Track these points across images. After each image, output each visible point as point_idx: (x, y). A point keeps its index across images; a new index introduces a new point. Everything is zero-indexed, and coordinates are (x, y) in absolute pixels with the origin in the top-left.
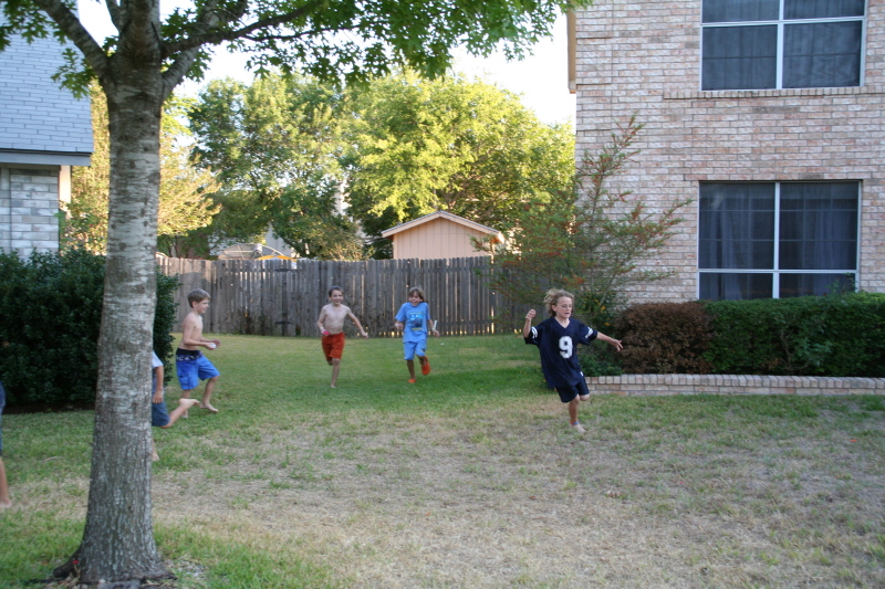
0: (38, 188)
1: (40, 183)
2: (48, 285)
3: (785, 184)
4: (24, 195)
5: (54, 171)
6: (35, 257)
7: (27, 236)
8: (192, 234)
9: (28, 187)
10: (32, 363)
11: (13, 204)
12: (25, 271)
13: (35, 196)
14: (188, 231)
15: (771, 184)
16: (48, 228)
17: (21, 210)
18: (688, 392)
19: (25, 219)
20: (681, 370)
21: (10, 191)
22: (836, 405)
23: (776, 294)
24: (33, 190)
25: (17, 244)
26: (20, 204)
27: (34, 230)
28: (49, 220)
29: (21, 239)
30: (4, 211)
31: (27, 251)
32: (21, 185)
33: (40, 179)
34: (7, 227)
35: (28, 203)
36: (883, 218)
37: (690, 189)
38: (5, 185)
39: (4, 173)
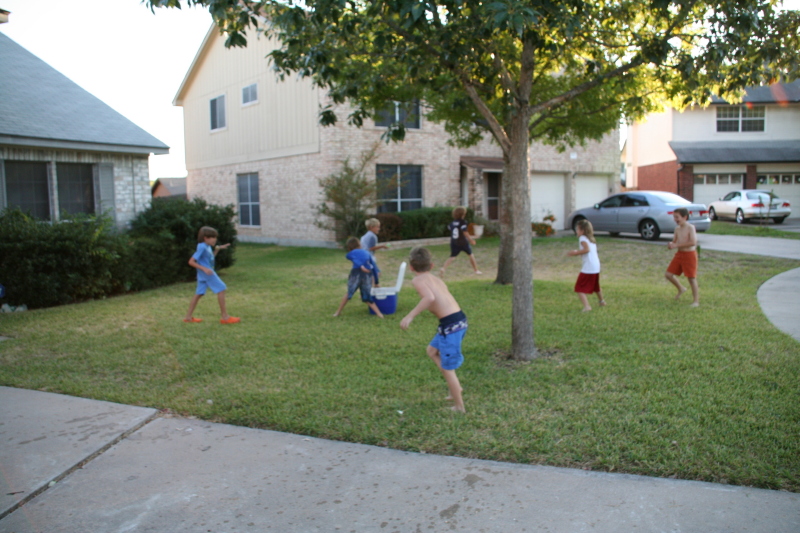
0: (143, 166)
1: (143, 164)
3: (402, 166)
4: (137, 170)
5: (145, 157)
7: (140, 192)
11: (134, 175)
13: (141, 171)
15: (395, 166)
16: (147, 187)
17: (137, 178)
18: (398, 248)
19: (139, 184)
20: (392, 240)
21: (132, 168)
23: (399, 209)
24: (141, 168)
25: (137, 197)
26: (137, 175)
27: (143, 189)
28: (148, 183)
29: (138, 194)
30: (130, 179)
31: (141, 201)
32: (137, 166)
33: (143, 161)
34: (131, 188)
35: (140, 174)
36: (431, 179)
37: (373, 167)
38: (130, 165)
39: (130, 158)
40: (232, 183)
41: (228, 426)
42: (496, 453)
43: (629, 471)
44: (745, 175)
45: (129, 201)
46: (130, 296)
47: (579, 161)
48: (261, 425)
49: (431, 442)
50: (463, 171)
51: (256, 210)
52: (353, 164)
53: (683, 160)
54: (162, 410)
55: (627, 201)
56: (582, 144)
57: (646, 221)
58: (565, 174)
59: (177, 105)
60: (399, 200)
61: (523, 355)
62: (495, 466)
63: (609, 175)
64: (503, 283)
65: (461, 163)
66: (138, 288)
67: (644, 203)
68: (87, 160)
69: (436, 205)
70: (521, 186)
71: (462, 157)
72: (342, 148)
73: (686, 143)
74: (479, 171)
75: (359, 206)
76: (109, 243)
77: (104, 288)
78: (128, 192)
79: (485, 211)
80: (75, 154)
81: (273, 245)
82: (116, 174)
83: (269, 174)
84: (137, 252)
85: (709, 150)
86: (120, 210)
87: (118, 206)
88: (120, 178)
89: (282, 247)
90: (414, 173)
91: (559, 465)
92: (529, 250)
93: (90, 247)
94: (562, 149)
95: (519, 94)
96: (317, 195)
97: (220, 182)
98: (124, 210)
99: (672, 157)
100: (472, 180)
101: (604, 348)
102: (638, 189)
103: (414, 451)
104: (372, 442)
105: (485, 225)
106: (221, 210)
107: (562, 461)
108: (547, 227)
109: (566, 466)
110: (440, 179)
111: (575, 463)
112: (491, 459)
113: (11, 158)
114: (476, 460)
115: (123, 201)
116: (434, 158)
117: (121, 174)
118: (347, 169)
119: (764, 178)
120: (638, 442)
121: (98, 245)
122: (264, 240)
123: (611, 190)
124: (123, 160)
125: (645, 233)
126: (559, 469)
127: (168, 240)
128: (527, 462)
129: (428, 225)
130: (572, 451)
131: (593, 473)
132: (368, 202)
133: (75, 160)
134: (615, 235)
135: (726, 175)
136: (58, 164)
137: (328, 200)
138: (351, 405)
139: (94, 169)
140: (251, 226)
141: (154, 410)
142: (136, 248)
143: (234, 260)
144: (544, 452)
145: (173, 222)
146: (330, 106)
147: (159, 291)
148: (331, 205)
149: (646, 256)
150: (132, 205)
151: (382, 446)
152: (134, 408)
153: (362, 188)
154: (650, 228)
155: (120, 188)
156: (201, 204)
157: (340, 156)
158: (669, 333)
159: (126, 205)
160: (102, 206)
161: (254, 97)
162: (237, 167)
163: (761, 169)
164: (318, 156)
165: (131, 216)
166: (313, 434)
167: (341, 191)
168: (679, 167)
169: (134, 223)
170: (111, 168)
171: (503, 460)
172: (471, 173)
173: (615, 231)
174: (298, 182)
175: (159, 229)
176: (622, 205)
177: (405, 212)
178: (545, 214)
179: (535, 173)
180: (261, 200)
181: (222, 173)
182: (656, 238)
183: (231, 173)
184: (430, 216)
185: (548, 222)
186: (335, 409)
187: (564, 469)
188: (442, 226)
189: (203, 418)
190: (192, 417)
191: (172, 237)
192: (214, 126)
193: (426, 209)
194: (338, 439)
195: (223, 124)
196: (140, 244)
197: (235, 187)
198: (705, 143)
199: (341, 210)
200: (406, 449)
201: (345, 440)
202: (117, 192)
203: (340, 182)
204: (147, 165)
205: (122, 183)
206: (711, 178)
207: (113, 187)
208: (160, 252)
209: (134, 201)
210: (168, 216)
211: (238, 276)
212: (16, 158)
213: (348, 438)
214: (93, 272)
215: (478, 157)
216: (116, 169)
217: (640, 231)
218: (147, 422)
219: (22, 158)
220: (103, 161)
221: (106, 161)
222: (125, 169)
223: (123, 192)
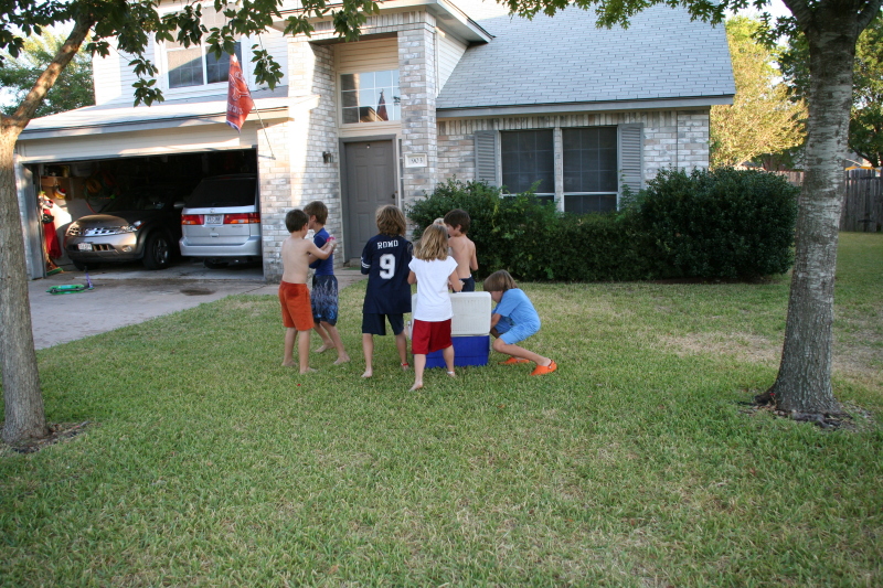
0: (695, 124)
1: (697, 120)
2: (707, 194)
4: (686, 129)
5: (706, 110)
6: (695, 173)
7: (687, 158)
8: (786, 152)
9: (688, 123)
10: (694, 249)
11: (678, 136)
12: (690, 184)
13: (693, 130)
14: (783, 150)
16: (702, 152)
17: (684, 140)
19: (686, 145)
21: (677, 127)
24: (692, 125)
25: (681, 165)
26: (683, 136)
27: (692, 154)
28: (703, 146)
29: (684, 160)
30: (673, 141)
32: (684, 123)
34: (674, 153)
35: (689, 135)
38: (674, 123)
39: (673, 114)
68: (603, 122)
78: (668, 158)
80: (586, 116)
82: (648, 137)
88: (653, 141)
113: (507, 128)
117: (657, 136)
124: (662, 118)
133: (586, 124)
136: (564, 130)
139: (619, 132)
155: (653, 153)
160: (625, 178)
170: (639, 129)
205: (657, 147)
207: (640, 153)
212: (513, 128)
216: (647, 131)
219: (519, 127)
220: (627, 122)
221: (633, 121)
222: (664, 130)
223: (660, 159)
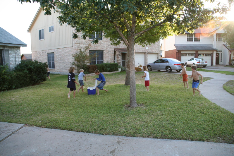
3: (97, 51)
9: (17, 50)
11: (15, 53)
15: (95, 51)
16: (20, 57)
19: (17, 56)
22: (112, 74)
23: (96, 63)
30: (14, 54)
31: (18, 61)
32: (16, 50)
33: (18, 49)
34: (15, 57)
35: (17, 53)
36: (106, 55)
37: (89, 51)
38: (14, 50)
39: (14, 48)
40: (46, 56)
41: (46, 129)
42: (126, 134)
43: (164, 138)
44: (195, 53)
45: (14, 61)
46: (15, 90)
47: (149, 49)
48: (56, 128)
49: (107, 132)
50: (115, 52)
51: (53, 64)
52: (82, 50)
53: (178, 49)
54: (26, 124)
55: (163, 61)
56: (149, 45)
57: (168, 67)
58: (145, 53)
59: (29, 32)
60: (96, 61)
61: (133, 106)
62: (126, 138)
63: (157, 54)
64: (127, 85)
65: (114, 50)
66: (17, 87)
67: (167, 62)
68: (0, 48)
69: (107, 62)
70: (132, 57)
71: (115, 48)
72: (79, 45)
73: (179, 44)
74: (120, 52)
75: (84, 62)
76: (8, 74)
77: (6, 88)
78: (14, 58)
79: (121, 64)
81: (58, 74)
82: (10, 53)
83: (57, 53)
84: (17, 77)
85: (185, 46)
86: (11, 64)
87: (10, 63)
88: (11, 54)
89: (61, 75)
90: (101, 53)
91: (144, 137)
92: (135, 75)
93: (1, 75)
94: (144, 46)
95: (131, 30)
96: (72, 59)
97: (42, 55)
98: (12, 64)
99: (175, 48)
100: (118, 55)
101: (156, 103)
102: (166, 58)
103: (102, 134)
104: (90, 132)
105: (122, 68)
106: (43, 64)
107: (145, 136)
108: (139, 68)
109: (146, 137)
110: (108, 55)
111: (148, 136)
112: (124, 136)
114: (120, 136)
115: (12, 61)
116: (106, 48)
117: (11, 53)
118: (81, 52)
119: (200, 55)
120: (166, 130)
121: (4, 74)
122: (56, 73)
123: (158, 58)
124: (12, 48)
125: (168, 70)
126: (144, 138)
127: (26, 73)
128: (135, 136)
129: (105, 68)
130: (148, 133)
131: (154, 139)
132: (87, 61)
134: (159, 71)
135: (190, 54)
137: (75, 61)
138: (83, 121)
139: (3, 51)
140: (52, 69)
141: (22, 125)
142: (16, 75)
143: (47, 79)
144: (140, 134)
145: (28, 67)
146: (76, 33)
147: (24, 88)
148: (76, 62)
149: (168, 77)
150: (15, 62)
151: (93, 133)
152: (16, 124)
153: (85, 57)
154: (169, 69)
155: (11, 57)
156: (36, 62)
157: (79, 48)
158: (175, 99)
159: (13, 62)
160: (5, 63)
161: (53, 30)
162: (48, 51)
163: (199, 52)
164: (72, 48)
165: (15, 66)
166: (72, 130)
167: (79, 58)
168: (177, 51)
169: (15, 68)
170: (8, 51)
171: (128, 136)
172: (117, 53)
173: (159, 70)
174: (66, 55)
175: (23, 70)
176: (161, 62)
177: (98, 64)
178: (139, 65)
179: (136, 53)
180: (55, 61)
181: (43, 53)
182: (171, 72)
183: (45, 53)
184: (105, 66)
185: (140, 67)
186: (78, 123)
187: (145, 138)
188: (109, 69)
189: (38, 126)
190: (35, 126)
191: (28, 72)
192: (40, 38)
193: (104, 63)
194: (80, 132)
195: (43, 38)
196: (18, 74)
197: (47, 57)
198: (184, 44)
199: (79, 64)
200: (99, 134)
201: (81, 132)
202: (10, 58)
203: (79, 55)
204: (20, 50)
206: (186, 55)
207: (9, 57)
208: (24, 77)
209: (16, 61)
210: (26, 66)
211: (48, 84)
213: (82, 131)
214: (2, 83)
215: (119, 48)
216: (10, 51)
217: (166, 70)
218: (21, 128)
220: (5, 49)
221: (7, 49)
222: (13, 51)
223: (12, 58)
